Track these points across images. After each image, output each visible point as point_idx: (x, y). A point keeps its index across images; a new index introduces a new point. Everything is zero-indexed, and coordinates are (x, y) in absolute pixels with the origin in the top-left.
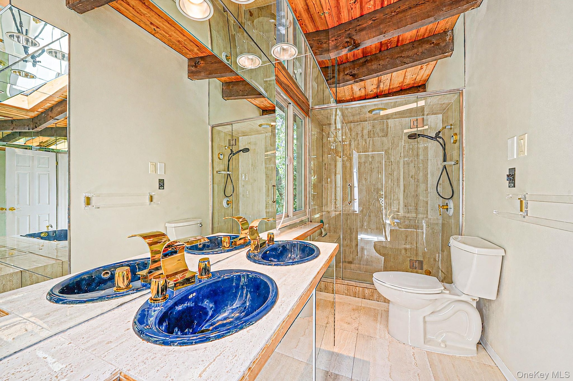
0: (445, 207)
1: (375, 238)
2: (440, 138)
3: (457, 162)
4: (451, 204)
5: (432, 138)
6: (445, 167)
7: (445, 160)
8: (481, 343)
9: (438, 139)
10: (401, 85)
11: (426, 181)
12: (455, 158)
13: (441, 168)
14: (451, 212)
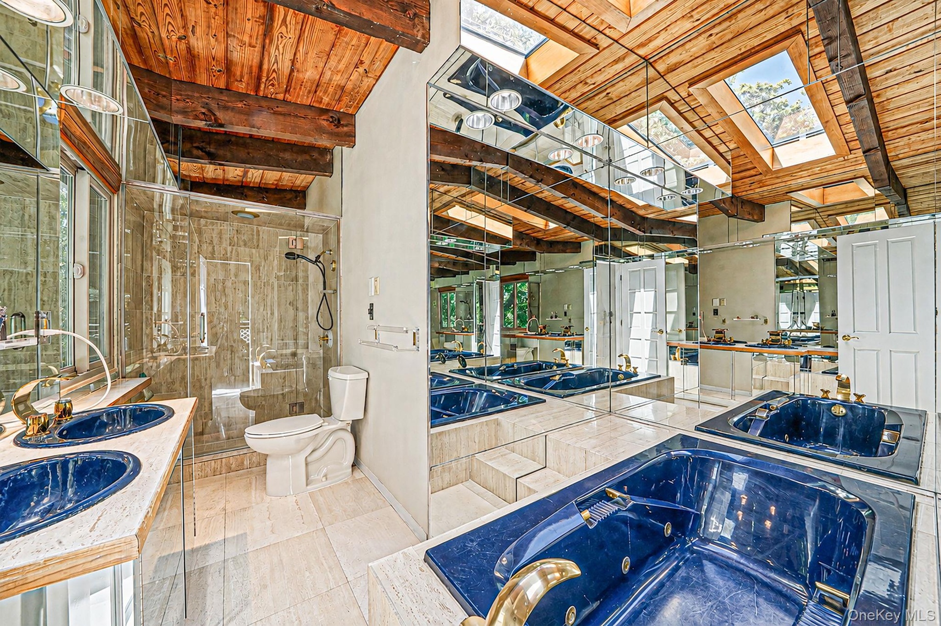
0: (325, 338)
1: (236, 392)
2: (320, 262)
3: (335, 291)
4: (331, 336)
5: (311, 261)
6: (325, 295)
7: (325, 289)
8: (355, 465)
9: (318, 263)
10: (276, 182)
11: (306, 310)
12: (334, 287)
13: (322, 295)
14: (330, 343)
